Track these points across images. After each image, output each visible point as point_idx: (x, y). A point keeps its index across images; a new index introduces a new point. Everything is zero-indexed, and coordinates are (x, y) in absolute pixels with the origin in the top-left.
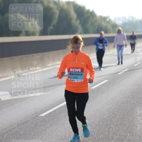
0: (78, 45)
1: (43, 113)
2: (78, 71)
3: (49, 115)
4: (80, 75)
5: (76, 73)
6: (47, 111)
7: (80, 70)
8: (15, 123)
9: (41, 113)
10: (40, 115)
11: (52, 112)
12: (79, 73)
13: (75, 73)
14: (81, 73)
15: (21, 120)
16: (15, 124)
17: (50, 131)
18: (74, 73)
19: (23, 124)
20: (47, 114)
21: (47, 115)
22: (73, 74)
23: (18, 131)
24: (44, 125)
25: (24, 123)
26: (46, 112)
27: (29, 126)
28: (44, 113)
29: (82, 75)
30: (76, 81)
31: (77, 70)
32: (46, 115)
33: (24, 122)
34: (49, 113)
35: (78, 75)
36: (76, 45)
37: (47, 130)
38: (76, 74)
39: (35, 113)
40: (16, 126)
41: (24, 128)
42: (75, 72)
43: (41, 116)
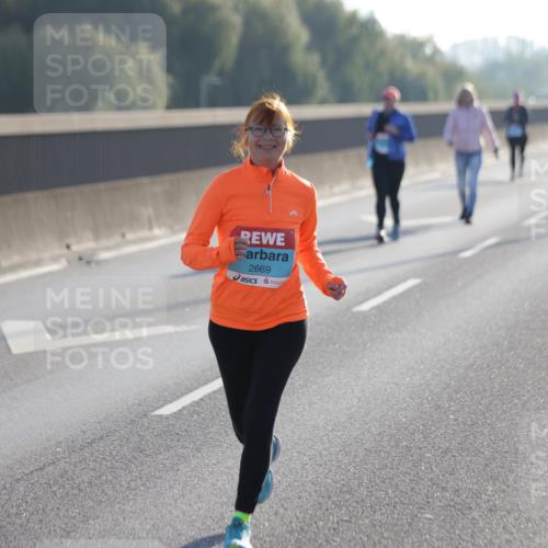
0: (277, 134)
1: (167, 402)
2: (271, 243)
3: (192, 410)
4: (281, 257)
5: (265, 250)
6: (183, 394)
7: (280, 238)
8: (59, 439)
9: (162, 402)
10: (158, 412)
11: (201, 399)
12: (276, 251)
13: (258, 250)
14: (283, 251)
15: (84, 428)
16: (59, 444)
17: (192, 471)
18: (254, 250)
19: (90, 444)
20: (184, 408)
21: (185, 412)
22: (250, 255)
23: (70, 473)
24: (169, 448)
25: (93, 441)
26: (178, 397)
27: (114, 453)
28: (171, 402)
29: (286, 258)
30: (260, 281)
31: (268, 238)
32: (180, 411)
33: (93, 437)
34: (191, 404)
35: (273, 257)
36: (270, 136)
37: (181, 467)
38: (263, 256)
39: (140, 404)
40: (64, 452)
41: (92, 459)
42: (261, 245)
43: (160, 416)
